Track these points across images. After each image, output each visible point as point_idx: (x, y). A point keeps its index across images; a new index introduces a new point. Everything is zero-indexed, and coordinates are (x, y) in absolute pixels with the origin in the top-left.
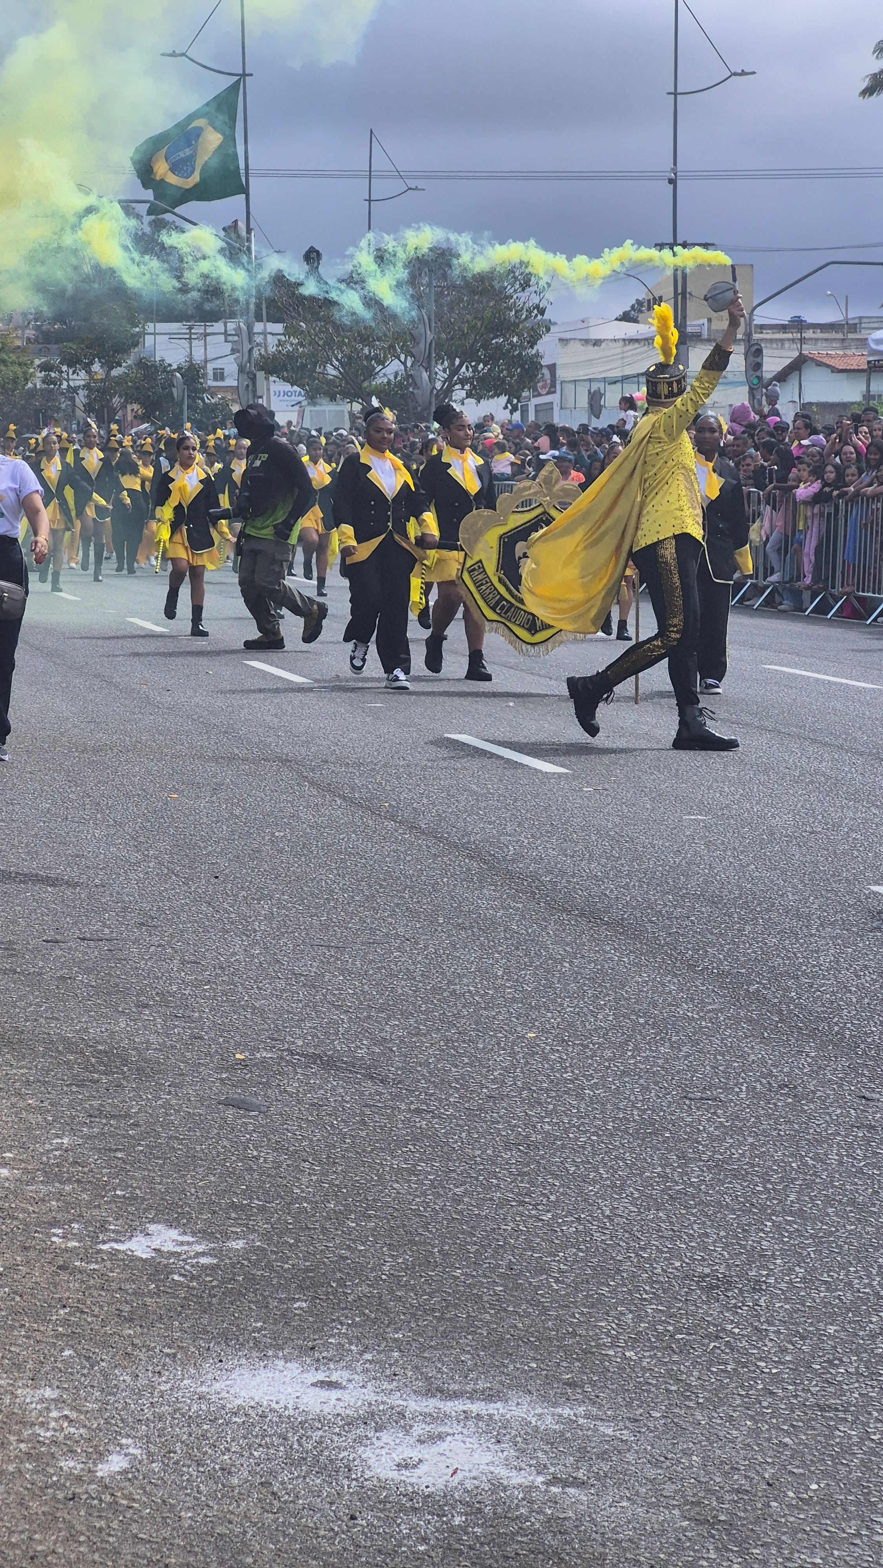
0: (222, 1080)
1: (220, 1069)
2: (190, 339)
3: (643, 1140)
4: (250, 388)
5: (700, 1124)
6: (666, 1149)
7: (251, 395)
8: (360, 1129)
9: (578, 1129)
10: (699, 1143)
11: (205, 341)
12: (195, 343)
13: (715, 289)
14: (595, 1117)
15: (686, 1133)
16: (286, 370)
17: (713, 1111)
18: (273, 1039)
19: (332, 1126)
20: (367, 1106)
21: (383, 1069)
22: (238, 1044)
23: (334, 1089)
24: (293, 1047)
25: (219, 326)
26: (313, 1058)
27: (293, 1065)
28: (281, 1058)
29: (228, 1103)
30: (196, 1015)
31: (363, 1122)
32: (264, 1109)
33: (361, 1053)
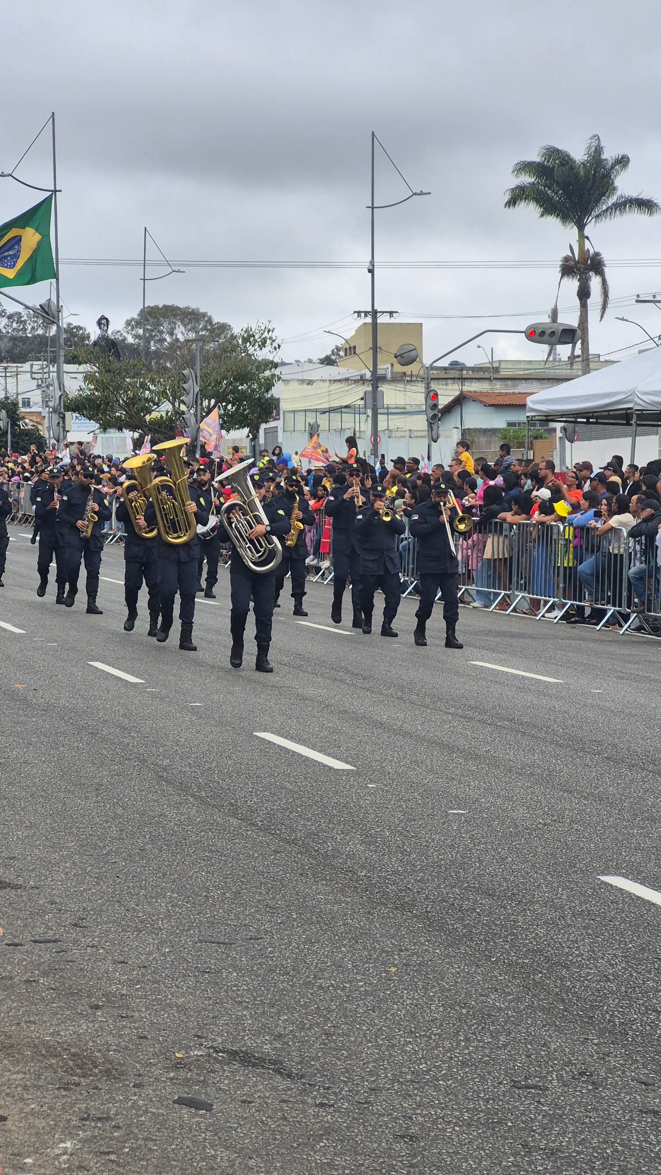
0: (172, 1079)
1: (168, 1069)
2: (6, 376)
3: (493, 1129)
4: (61, 424)
5: (531, 1113)
6: (513, 1138)
7: (61, 430)
8: (284, 1125)
9: (443, 1120)
10: (534, 1131)
11: (17, 378)
12: (9, 379)
13: (402, 349)
14: (453, 1107)
15: (523, 1122)
16: (86, 409)
17: (537, 1099)
18: (198, 1037)
19: (262, 1122)
20: (284, 1101)
21: (287, 1063)
22: (174, 1043)
23: (255, 1085)
24: (215, 1044)
25: (26, 366)
26: (233, 1054)
27: (219, 1062)
28: (209, 1055)
29: (181, 1101)
30: (137, 1014)
31: (284, 1118)
32: (208, 1107)
33: (267, 1048)
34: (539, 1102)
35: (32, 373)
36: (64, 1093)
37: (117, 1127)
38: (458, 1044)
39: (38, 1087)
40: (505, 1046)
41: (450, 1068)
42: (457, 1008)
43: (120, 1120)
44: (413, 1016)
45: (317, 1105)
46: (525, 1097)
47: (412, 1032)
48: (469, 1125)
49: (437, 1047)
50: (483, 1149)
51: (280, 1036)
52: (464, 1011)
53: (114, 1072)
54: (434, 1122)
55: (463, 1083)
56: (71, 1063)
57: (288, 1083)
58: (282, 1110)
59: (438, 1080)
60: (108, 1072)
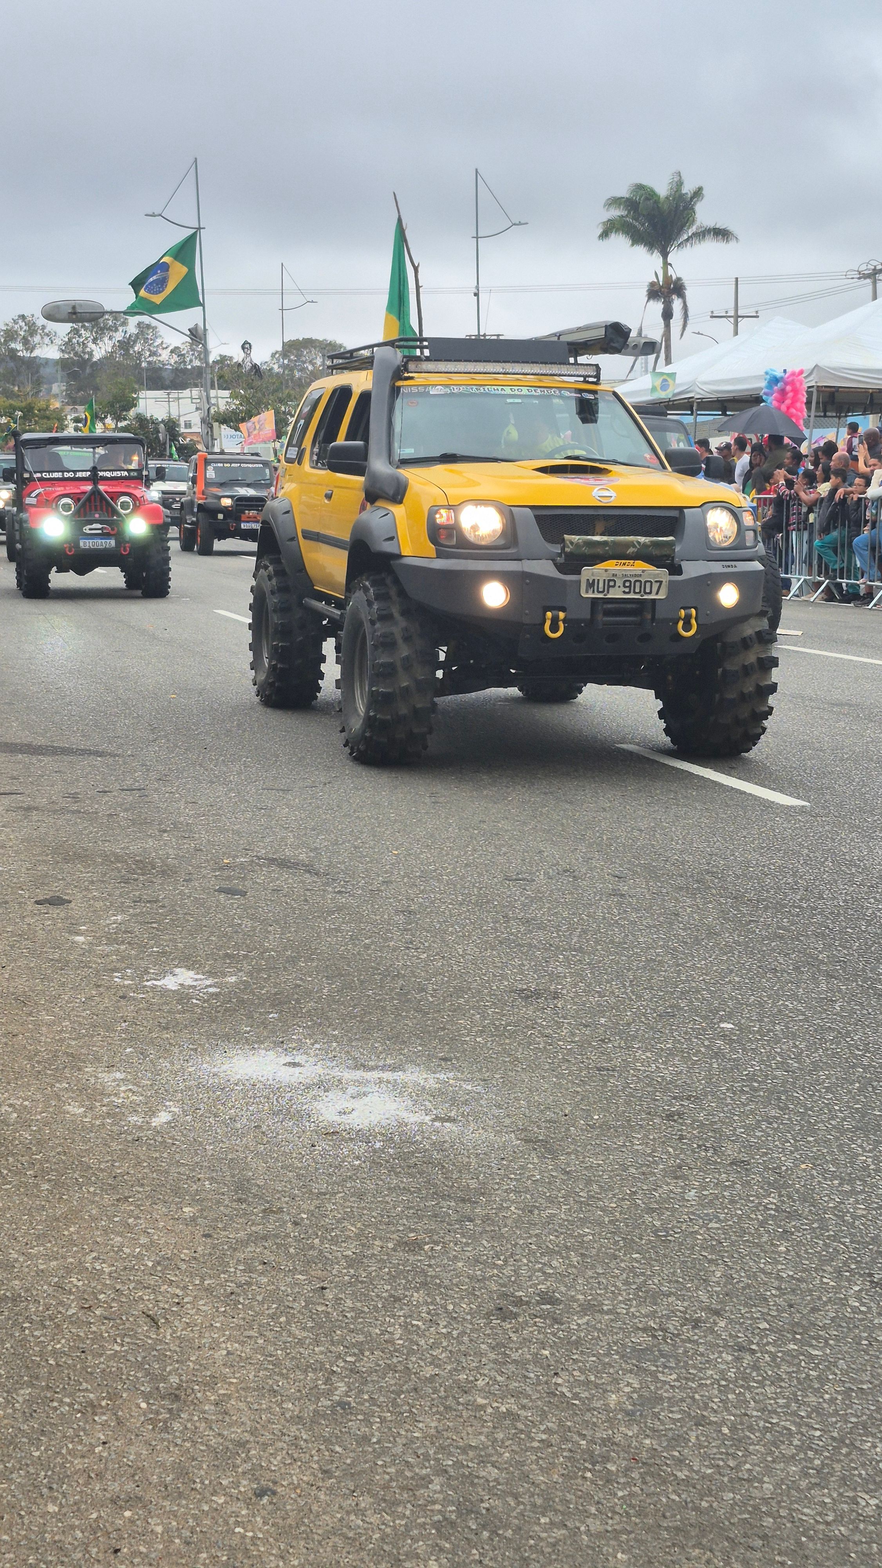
0: (216, 876)
1: (215, 870)
2: (169, 400)
3: (481, 906)
4: (210, 433)
5: (516, 896)
6: (496, 912)
7: (210, 438)
8: (305, 905)
9: (440, 901)
10: (515, 907)
11: (178, 402)
12: (171, 402)
14: (450, 893)
15: (508, 902)
16: (231, 421)
17: (523, 887)
18: (246, 850)
19: (286, 903)
20: (308, 890)
21: (317, 866)
22: (224, 853)
23: (286, 880)
24: (259, 854)
25: (186, 393)
26: (272, 861)
27: (260, 866)
28: (252, 861)
29: (221, 891)
30: (197, 836)
31: (306, 900)
32: (243, 894)
33: (303, 857)
34: (525, 889)
35: (192, 398)
36: (123, 885)
37: (163, 907)
38: (466, 852)
39: (103, 882)
40: (505, 854)
41: (454, 868)
42: (471, 830)
43: (166, 902)
44: (432, 836)
45: (335, 892)
46: (514, 886)
47: (428, 846)
48: (461, 904)
49: (447, 854)
50: (470, 919)
51: (316, 848)
52: (476, 832)
53: (169, 872)
54: (433, 902)
55: (462, 878)
56: (134, 866)
57: (315, 879)
58: (305, 895)
59: (442, 876)
60: (163, 873)
